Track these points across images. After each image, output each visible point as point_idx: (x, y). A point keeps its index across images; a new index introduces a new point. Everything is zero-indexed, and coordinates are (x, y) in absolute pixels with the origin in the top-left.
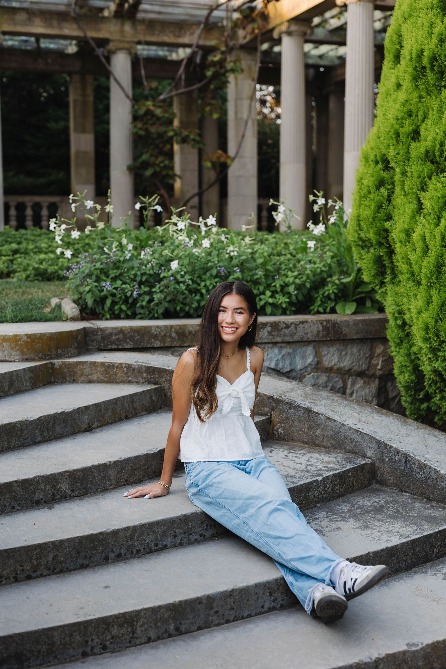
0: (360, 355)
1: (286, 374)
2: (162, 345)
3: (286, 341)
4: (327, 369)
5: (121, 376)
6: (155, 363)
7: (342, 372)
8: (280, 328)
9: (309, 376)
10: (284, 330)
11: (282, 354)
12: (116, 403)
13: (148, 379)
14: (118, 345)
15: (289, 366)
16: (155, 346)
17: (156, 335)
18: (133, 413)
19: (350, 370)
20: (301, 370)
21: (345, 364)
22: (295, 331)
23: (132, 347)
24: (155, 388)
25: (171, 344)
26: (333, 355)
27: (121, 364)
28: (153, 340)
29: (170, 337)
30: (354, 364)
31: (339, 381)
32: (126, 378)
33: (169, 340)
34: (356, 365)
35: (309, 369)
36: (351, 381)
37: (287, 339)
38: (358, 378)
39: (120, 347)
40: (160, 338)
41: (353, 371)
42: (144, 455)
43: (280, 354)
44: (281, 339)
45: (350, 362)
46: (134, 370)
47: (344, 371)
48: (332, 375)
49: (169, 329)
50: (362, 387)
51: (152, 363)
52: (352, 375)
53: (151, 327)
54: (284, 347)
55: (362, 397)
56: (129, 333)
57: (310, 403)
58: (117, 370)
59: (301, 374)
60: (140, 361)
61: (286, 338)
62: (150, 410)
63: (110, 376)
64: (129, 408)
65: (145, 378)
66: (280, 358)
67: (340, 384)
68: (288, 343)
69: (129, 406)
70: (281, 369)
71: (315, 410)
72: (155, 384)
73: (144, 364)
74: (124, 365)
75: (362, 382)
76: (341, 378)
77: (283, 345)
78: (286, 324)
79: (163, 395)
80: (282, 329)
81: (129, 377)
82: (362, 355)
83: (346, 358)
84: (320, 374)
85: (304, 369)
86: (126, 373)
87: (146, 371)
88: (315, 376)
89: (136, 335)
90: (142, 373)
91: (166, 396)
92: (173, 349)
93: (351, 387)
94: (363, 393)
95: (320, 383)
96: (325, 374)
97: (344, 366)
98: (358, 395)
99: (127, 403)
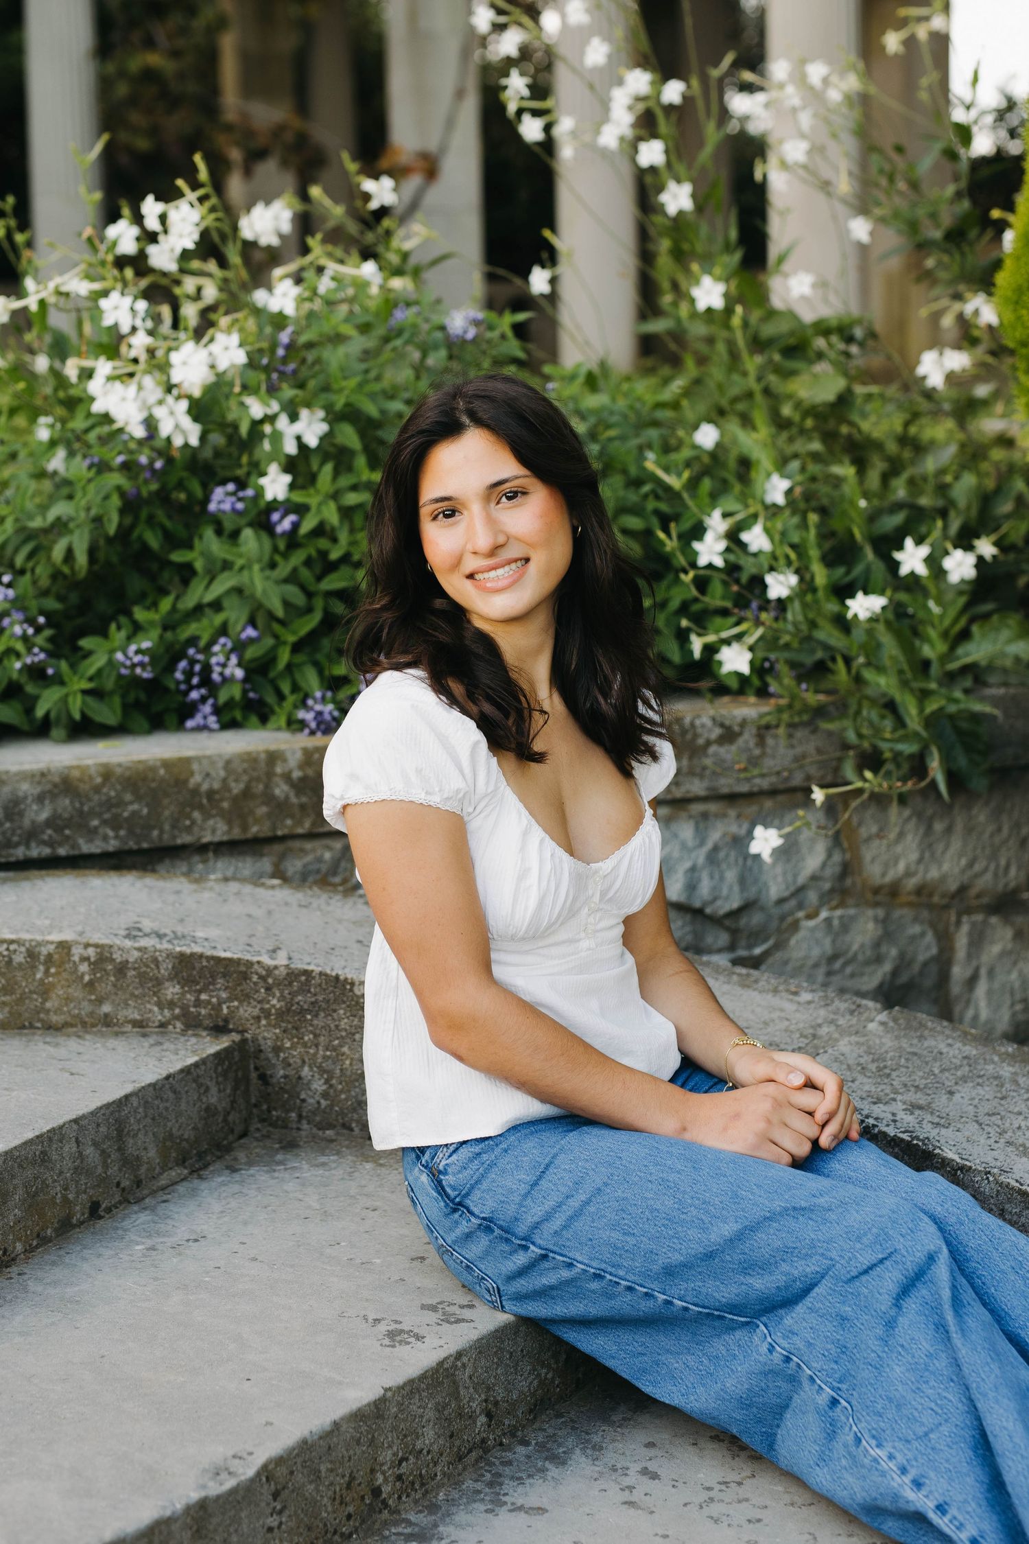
0: (999, 830)
1: (727, 922)
2: (237, 834)
3: (725, 790)
4: (876, 891)
5: (68, 999)
6: (213, 933)
7: (936, 899)
8: (701, 741)
9: (811, 923)
10: (713, 749)
11: (709, 845)
12: (44, 1158)
13: (185, 1008)
14: (51, 844)
15: (736, 889)
16: (207, 839)
17: (211, 794)
18: (125, 1183)
19: (963, 889)
20: (781, 901)
21: (946, 867)
22: (757, 752)
23: (112, 845)
24: (217, 1055)
25: (274, 828)
26: (901, 835)
27: (64, 947)
28: (196, 815)
29: (268, 798)
30: (977, 867)
31: (923, 934)
32: (86, 1007)
33: (262, 810)
34: (986, 870)
35: (812, 897)
36: (970, 934)
37: (726, 784)
38: (994, 920)
39: (62, 851)
40: (225, 805)
41: (973, 892)
42: (188, 1509)
43: (702, 843)
44: (706, 784)
45: (963, 862)
46: (122, 969)
47: (943, 896)
48: (897, 913)
49: (263, 765)
50: (1010, 953)
51: (200, 934)
52: (969, 911)
53: (187, 761)
54: (716, 816)
55: (1012, 993)
56: (97, 789)
57: (913, 1107)
58: (47, 972)
59: (782, 918)
60: (147, 925)
61: (723, 781)
62: (200, 1155)
63: (21, 1000)
64: (106, 1166)
65: (171, 1004)
66: (701, 860)
67: (928, 947)
68: (732, 798)
69: (104, 1154)
70: (706, 904)
71: (950, 1155)
72: (219, 1029)
73: (166, 945)
74: (77, 952)
75: (1009, 933)
76: (933, 925)
77: (712, 807)
78: (722, 725)
79: (254, 1075)
80: (709, 743)
81: (100, 1001)
82: (1005, 830)
83: (947, 847)
84: (852, 911)
85: (793, 895)
86: (91, 984)
87: (175, 976)
88: (836, 922)
89: (128, 797)
90: (159, 982)
91: (264, 1078)
92: (278, 848)
93: (969, 956)
94: (1014, 976)
95: (855, 947)
96: (870, 912)
97: (943, 878)
98: (996, 985)
99: (95, 1144)
